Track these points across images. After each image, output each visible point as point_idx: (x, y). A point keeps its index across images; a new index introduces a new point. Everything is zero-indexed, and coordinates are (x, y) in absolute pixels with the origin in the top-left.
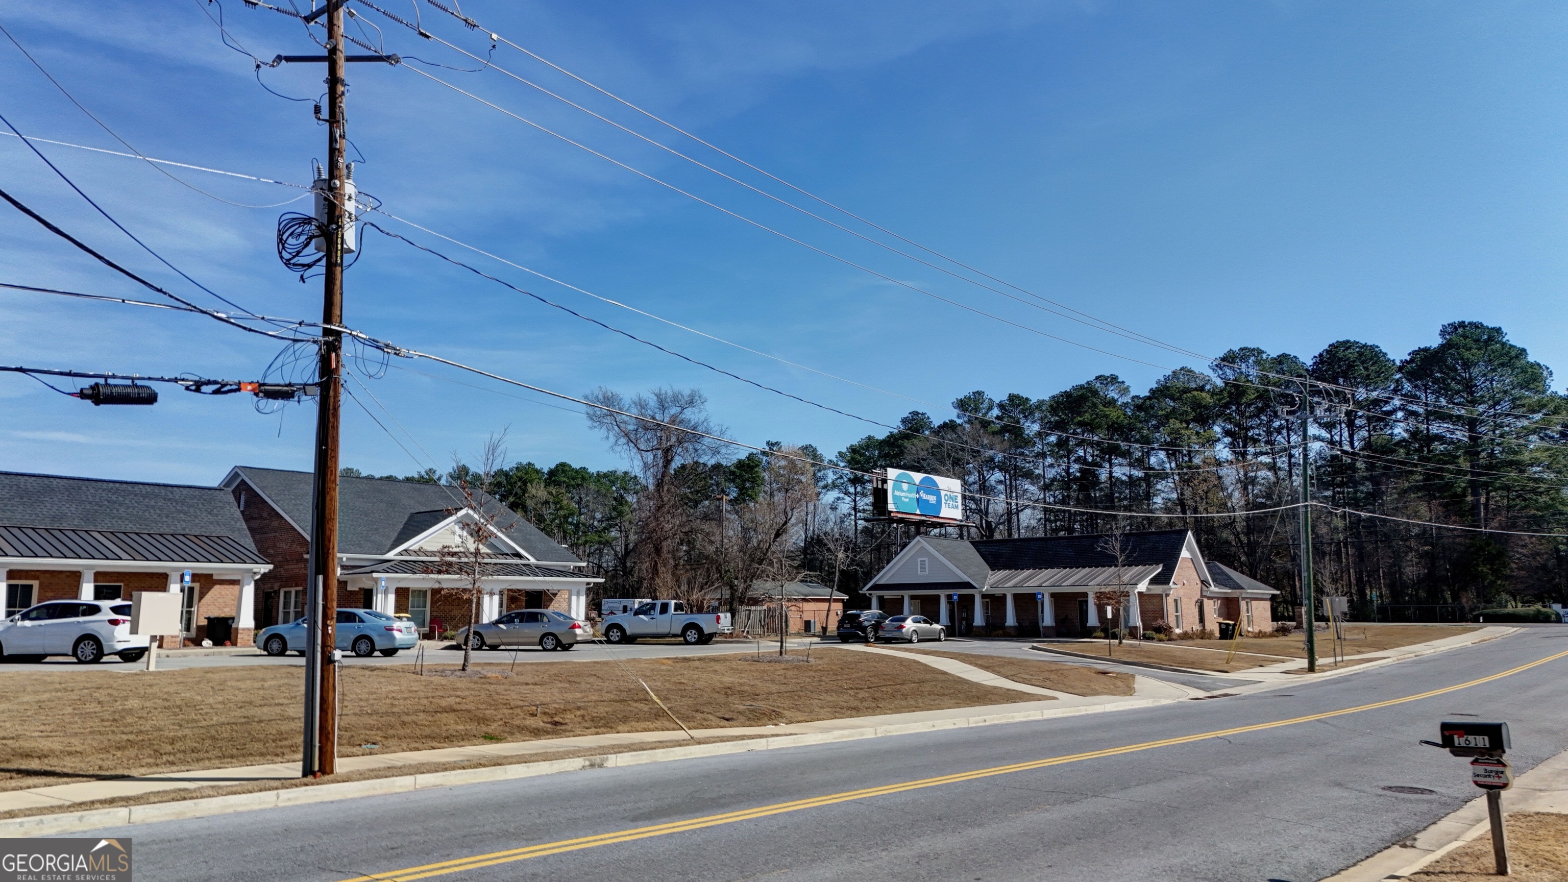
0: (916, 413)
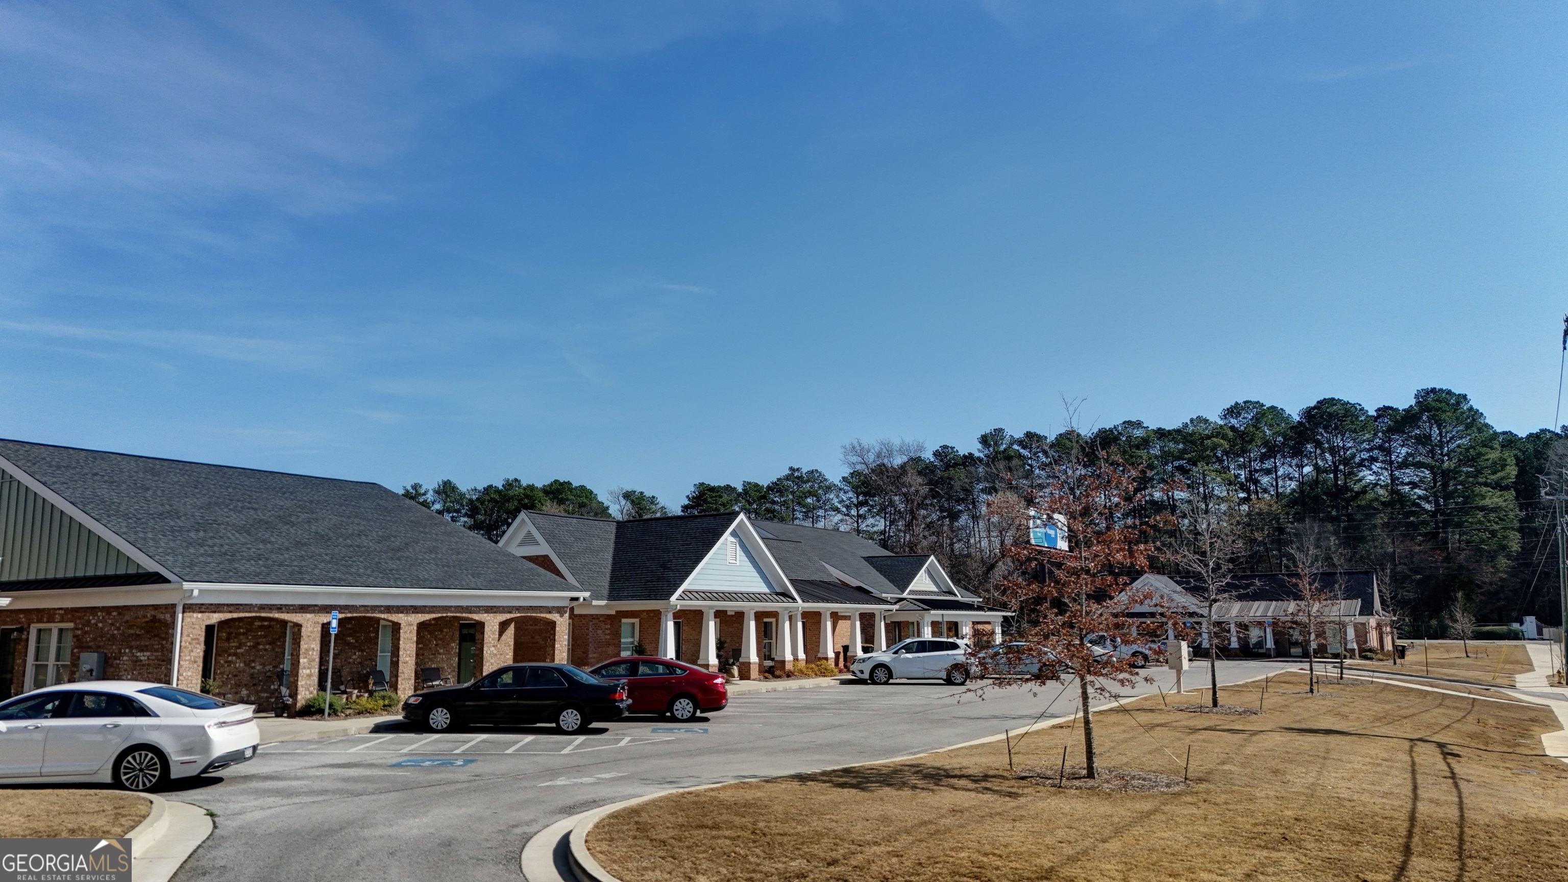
0: (945, 447)
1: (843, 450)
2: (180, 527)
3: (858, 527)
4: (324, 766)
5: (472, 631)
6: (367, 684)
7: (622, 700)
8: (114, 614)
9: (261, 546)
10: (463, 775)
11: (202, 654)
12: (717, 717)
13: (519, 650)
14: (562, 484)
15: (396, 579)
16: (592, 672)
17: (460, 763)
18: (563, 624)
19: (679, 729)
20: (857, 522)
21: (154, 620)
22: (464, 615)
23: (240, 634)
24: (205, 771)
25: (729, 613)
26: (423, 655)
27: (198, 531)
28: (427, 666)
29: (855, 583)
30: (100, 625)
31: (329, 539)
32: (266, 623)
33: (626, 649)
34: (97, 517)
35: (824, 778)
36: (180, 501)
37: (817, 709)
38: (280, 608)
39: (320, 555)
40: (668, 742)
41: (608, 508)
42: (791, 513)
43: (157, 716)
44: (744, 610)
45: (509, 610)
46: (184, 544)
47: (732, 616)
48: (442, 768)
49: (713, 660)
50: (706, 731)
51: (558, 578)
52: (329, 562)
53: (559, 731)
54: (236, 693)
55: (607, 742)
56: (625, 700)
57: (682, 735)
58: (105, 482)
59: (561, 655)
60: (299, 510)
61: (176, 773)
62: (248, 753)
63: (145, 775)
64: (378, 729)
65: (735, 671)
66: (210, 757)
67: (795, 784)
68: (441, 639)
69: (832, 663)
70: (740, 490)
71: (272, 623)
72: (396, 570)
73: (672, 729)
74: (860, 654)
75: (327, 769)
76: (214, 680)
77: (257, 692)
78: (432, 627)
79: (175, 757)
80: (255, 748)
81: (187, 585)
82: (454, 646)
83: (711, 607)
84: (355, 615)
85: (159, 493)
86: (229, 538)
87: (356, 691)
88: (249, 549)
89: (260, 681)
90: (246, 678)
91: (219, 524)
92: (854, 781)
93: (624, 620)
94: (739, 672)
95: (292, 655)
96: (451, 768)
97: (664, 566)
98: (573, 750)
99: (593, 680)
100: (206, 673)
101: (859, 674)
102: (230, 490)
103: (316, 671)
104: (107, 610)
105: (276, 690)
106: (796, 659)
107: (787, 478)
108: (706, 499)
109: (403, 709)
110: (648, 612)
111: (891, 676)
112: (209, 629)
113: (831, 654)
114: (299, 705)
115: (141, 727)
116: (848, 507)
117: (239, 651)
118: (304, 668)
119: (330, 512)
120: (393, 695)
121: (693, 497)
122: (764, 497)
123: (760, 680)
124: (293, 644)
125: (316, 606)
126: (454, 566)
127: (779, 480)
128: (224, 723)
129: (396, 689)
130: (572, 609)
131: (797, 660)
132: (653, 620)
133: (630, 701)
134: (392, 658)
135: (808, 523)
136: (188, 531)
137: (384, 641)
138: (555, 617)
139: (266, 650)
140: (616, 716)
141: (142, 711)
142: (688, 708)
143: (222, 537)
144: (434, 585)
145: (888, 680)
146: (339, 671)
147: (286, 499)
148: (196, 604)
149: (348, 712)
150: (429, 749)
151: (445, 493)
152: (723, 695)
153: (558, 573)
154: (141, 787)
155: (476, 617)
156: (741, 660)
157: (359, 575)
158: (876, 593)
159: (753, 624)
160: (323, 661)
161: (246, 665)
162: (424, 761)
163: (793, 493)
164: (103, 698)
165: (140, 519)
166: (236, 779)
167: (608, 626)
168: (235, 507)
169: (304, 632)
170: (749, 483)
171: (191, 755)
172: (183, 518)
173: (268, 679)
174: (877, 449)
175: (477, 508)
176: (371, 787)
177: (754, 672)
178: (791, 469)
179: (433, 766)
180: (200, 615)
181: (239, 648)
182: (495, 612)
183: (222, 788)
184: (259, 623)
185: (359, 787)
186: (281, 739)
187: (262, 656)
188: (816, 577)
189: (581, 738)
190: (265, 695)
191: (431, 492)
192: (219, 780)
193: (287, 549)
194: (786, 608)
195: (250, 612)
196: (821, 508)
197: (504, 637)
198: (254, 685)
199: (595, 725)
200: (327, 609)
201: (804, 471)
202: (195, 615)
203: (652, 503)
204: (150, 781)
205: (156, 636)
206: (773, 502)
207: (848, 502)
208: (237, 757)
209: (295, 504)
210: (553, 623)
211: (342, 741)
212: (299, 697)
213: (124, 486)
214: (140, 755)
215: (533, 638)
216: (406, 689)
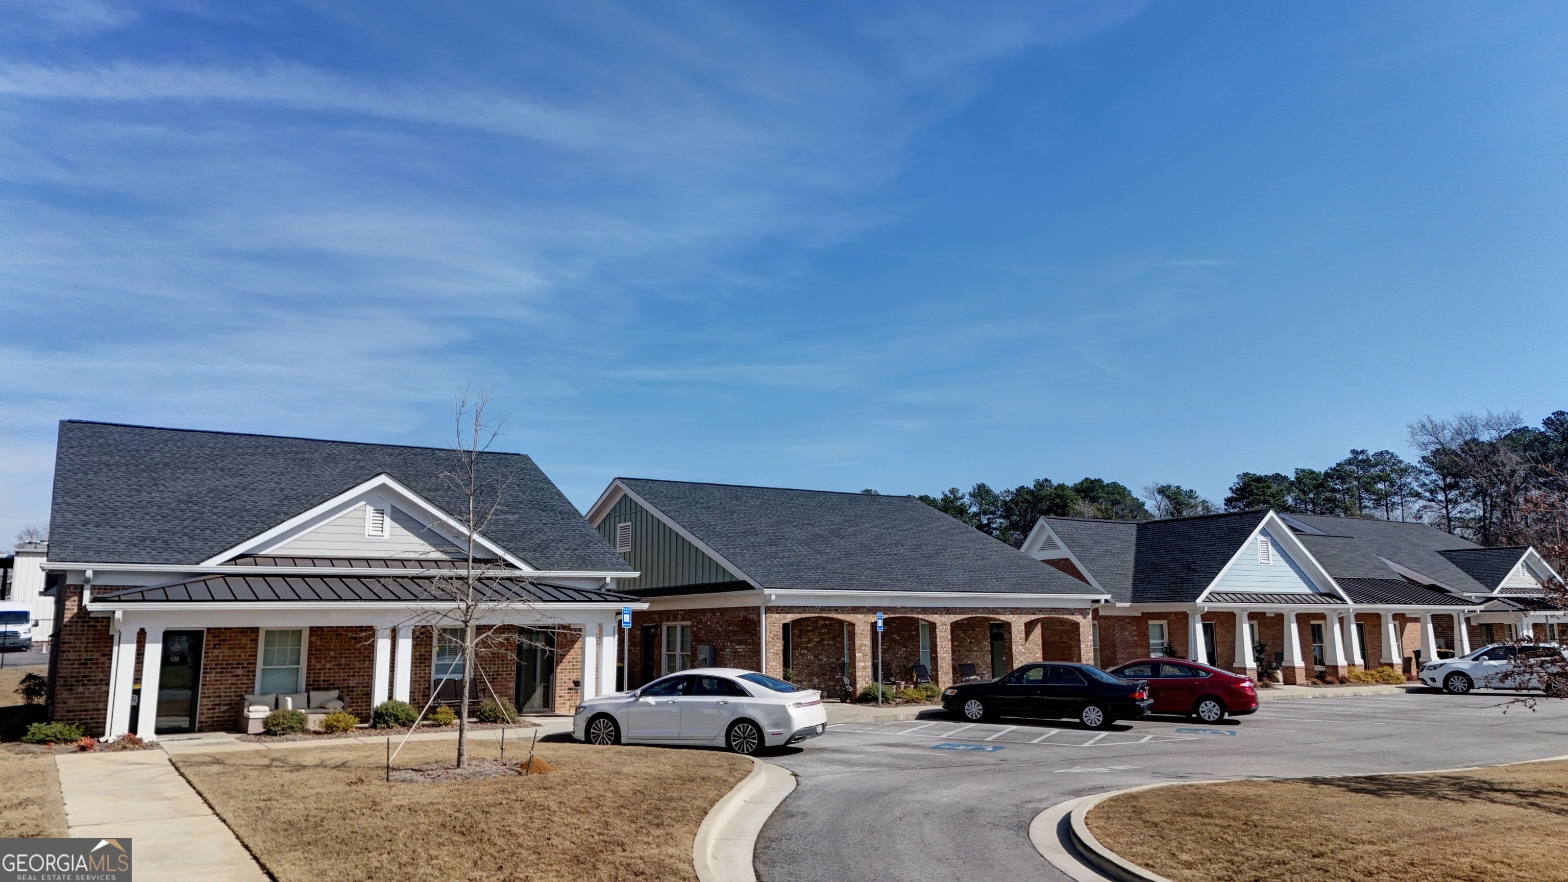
0: (1560, 412)
1: (1410, 430)
2: (758, 543)
3: (1448, 513)
4: (879, 745)
5: (1001, 631)
6: (912, 677)
7: (1143, 700)
8: (718, 614)
9: (819, 557)
10: (991, 758)
11: (781, 648)
12: (1250, 721)
13: (1048, 648)
14: (1092, 482)
15: (929, 584)
16: (1112, 672)
17: (989, 749)
18: (1086, 626)
19: (1205, 731)
20: (1446, 508)
21: (746, 619)
22: (991, 616)
23: (809, 631)
24: (789, 742)
25: (1267, 615)
26: (959, 651)
27: (771, 545)
28: (964, 662)
29: (1426, 581)
30: (709, 623)
31: (872, 549)
32: (827, 622)
33: (1155, 651)
34: (701, 537)
35: (1341, 783)
36: (757, 521)
37: (1368, 717)
38: (837, 609)
39: (865, 563)
40: (1190, 742)
41: (1143, 504)
42: (1357, 502)
43: (752, 696)
44: (1283, 612)
45: (1033, 611)
46: (763, 557)
47: (1272, 618)
48: (974, 753)
49: (1250, 662)
50: (1233, 733)
51: (1079, 582)
52: (873, 569)
53: (1082, 726)
54: (810, 681)
55: (1129, 738)
56: (1146, 700)
57: (1207, 736)
58: (704, 508)
59: (1088, 655)
60: (847, 524)
61: (769, 742)
62: (819, 729)
63: (748, 742)
64: (923, 716)
65: (1279, 675)
66: (791, 731)
67: (1306, 786)
68: (974, 638)
69: (1399, 671)
70: (1293, 479)
71: (832, 622)
72: (929, 576)
73: (1198, 730)
74: (1435, 659)
75: (881, 747)
76: (793, 669)
77: (826, 681)
78: (965, 627)
79: (768, 730)
80: (824, 725)
81: (767, 591)
82: (987, 644)
83: (1244, 609)
84: (897, 615)
85: (742, 515)
86: (794, 551)
87: (903, 683)
88: (810, 559)
89: (828, 671)
90: (816, 669)
91: (786, 539)
92: (1374, 788)
93: (1150, 622)
94: (1284, 677)
95: (849, 649)
96: (982, 753)
97: (1188, 568)
98: (1094, 743)
99: (1113, 680)
100: (786, 664)
101: (1430, 682)
102: (793, 509)
103: (869, 664)
104: (713, 611)
105: (840, 679)
106: (1351, 664)
107: (1349, 462)
108: (1252, 490)
109: (942, 700)
110: (1176, 614)
111: (1471, 685)
112: (785, 627)
113: (1397, 660)
114: (858, 693)
115: (741, 705)
116: (1432, 492)
117: (809, 645)
118: (860, 661)
119: (871, 525)
120: (935, 687)
121: (1237, 489)
122: (1321, 485)
123: (1307, 686)
124: (849, 640)
125: (864, 607)
126: (980, 571)
127: (1338, 465)
128: (800, 704)
129: (937, 682)
130: (1095, 611)
131: (1354, 665)
132: (1180, 622)
133: (1151, 701)
134: (931, 654)
135: (1380, 513)
136: (764, 546)
137: (923, 640)
138: (1078, 618)
139: (829, 645)
140: (1137, 714)
141: (742, 692)
142: (1215, 710)
143: (789, 550)
144: (962, 589)
145: (1468, 689)
146: (889, 664)
147: (836, 515)
148: (774, 607)
149: (898, 700)
150: (965, 736)
151: (981, 496)
152: (1253, 699)
153: (1080, 577)
154: (746, 752)
155: (1003, 618)
156: (1284, 664)
157: (897, 580)
158: (1455, 592)
159: (1294, 627)
160: (875, 656)
161: (815, 657)
162: (959, 746)
163: (1358, 479)
164: (716, 681)
165: (729, 538)
166: (812, 750)
167: (1135, 628)
168: (798, 524)
169: (858, 630)
170: (1303, 471)
171: (778, 728)
172: (760, 536)
173: (833, 670)
174: (1455, 425)
175: (1011, 509)
176: (914, 763)
177: (1300, 677)
178: (1353, 452)
179: (966, 750)
180: (778, 616)
181: (809, 642)
182: (1020, 614)
183: (802, 757)
184: (822, 622)
185: (905, 763)
186: (844, 721)
187: (827, 650)
188: (1376, 575)
189: (1103, 734)
190: (832, 683)
191: (967, 496)
192: (799, 750)
193: (839, 559)
194: (1335, 610)
195: (814, 613)
196: (1396, 494)
197: (1031, 637)
198: (823, 674)
199: (1119, 722)
200: (873, 610)
201: (1371, 453)
202: (774, 615)
203: (1191, 497)
204: (752, 748)
205: (748, 632)
206: (1334, 490)
207: (1432, 486)
208: (810, 732)
209: (843, 519)
210: (1076, 625)
211: (893, 725)
212: (858, 686)
213: (717, 511)
214: (743, 726)
215: (1061, 638)
216: (946, 681)
